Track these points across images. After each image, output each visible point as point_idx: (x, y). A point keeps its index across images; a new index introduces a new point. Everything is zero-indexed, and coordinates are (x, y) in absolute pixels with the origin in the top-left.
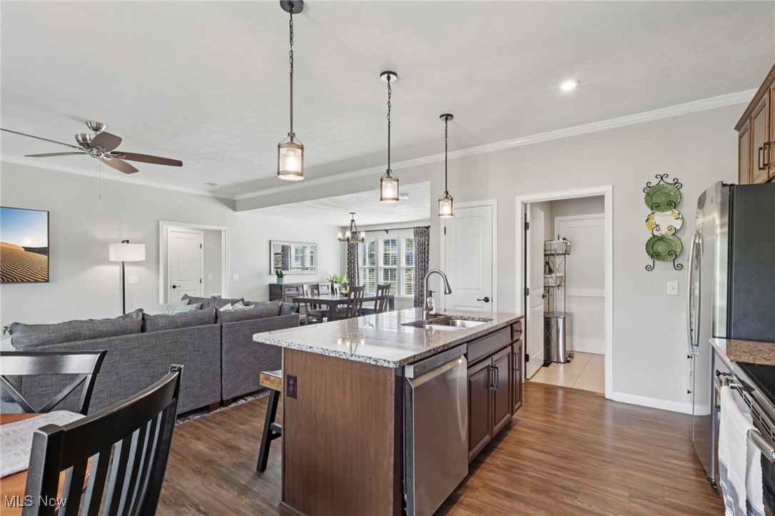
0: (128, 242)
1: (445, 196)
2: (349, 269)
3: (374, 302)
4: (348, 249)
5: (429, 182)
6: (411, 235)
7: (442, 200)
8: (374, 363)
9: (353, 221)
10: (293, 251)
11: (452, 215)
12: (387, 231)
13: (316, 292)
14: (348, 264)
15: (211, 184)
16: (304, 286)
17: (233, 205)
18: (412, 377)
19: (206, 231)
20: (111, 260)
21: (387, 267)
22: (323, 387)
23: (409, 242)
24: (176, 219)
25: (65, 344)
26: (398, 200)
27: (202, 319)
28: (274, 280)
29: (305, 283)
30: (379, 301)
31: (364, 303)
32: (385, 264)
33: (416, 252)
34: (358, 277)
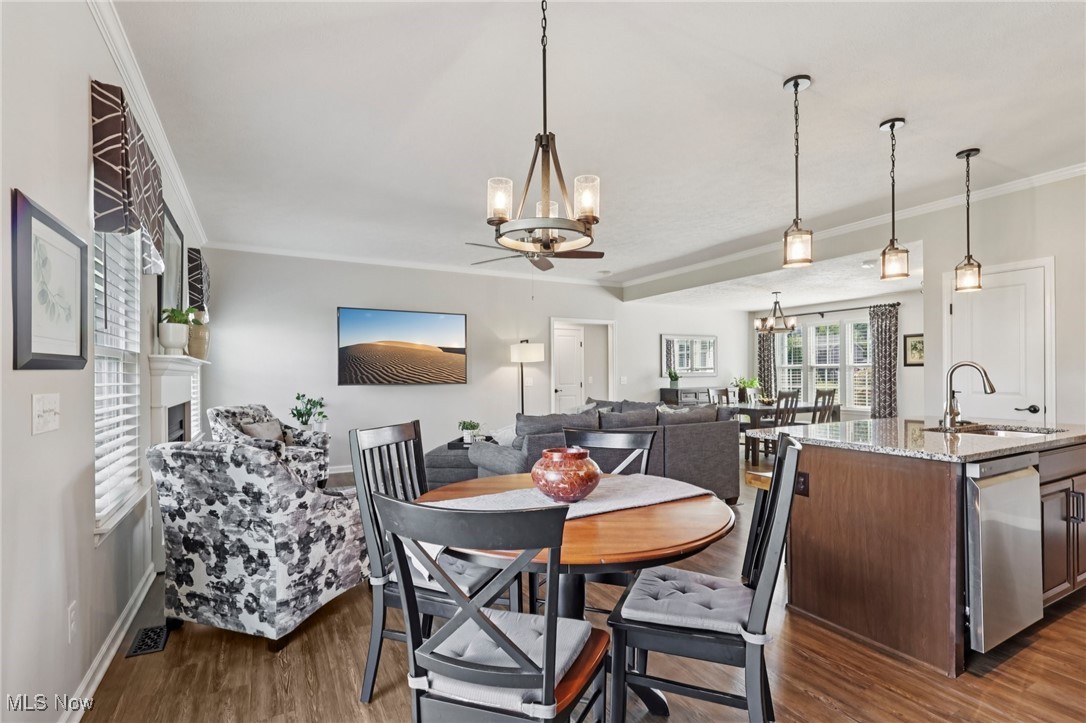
0: (527, 341)
1: (966, 262)
2: (760, 369)
3: (811, 414)
4: (760, 342)
5: (921, 241)
6: (865, 318)
7: (961, 268)
8: (929, 458)
9: (776, 303)
10: (676, 348)
11: (980, 287)
12: (822, 314)
13: (724, 398)
14: (760, 363)
15: (605, 272)
16: (711, 391)
17: (620, 293)
18: (978, 476)
19: (587, 327)
20: (512, 361)
21: (822, 365)
22: (848, 484)
23: (861, 328)
24: (564, 315)
25: (552, 434)
26: (907, 275)
27: (646, 420)
28: (666, 384)
29: (712, 388)
30: (818, 414)
31: (798, 415)
32: (819, 361)
33: (874, 342)
34: (775, 381)
